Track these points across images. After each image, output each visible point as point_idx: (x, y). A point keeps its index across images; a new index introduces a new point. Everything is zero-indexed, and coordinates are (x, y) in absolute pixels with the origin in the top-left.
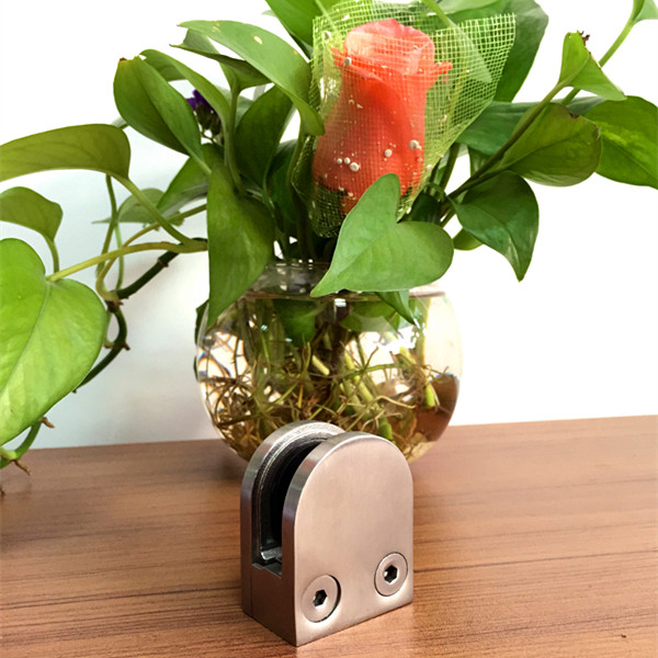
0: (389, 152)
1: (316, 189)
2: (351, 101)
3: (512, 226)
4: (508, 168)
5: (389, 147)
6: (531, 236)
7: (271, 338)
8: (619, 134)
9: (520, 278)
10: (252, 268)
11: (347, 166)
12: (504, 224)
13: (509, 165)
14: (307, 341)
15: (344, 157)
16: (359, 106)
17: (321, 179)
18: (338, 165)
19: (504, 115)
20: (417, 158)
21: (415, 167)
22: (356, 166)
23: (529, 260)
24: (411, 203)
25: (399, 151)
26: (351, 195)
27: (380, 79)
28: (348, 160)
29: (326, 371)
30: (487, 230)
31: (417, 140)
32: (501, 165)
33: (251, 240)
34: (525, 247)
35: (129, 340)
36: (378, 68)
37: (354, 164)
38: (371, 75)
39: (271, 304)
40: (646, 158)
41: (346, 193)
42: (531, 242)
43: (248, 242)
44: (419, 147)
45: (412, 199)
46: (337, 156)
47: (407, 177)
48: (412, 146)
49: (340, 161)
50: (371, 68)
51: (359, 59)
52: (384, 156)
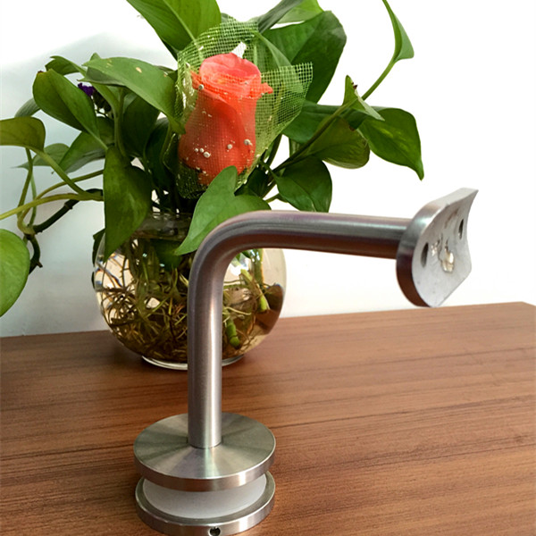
0: (230, 146)
1: (181, 167)
2: (204, 112)
3: (315, 194)
4: (313, 155)
5: (231, 143)
6: (327, 203)
7: (149, 263)
8: (388, 130)
10: (136, 219)
11: (202, 154)
12: (309, 194)
13: (314, 152)
14: (174, 267)
15: (199, 147)
16: (209, 115)
17: (184, 160)
18: (195, 153)
19: (312, 114)
20: (249, 151)
21: (249, 157)
22: (208, 154)
24: (247, 178)
25: (239, 145)
26: (205, 172)
27: (223, 100)
28: (202, 150)
30: (298, 198)
31: (249, 139)
33: (135, 199)
36: (221, 93)
37: (207, 153)
38: (218, 97)
39: (149, 241)
40: (405, 147)
41: (201, 171)
42: (326, 207)
43: (132, 200)
44: (251, 144)
45: (247, 175)
46: (195, 147)
47: (243, 162)
48: (246, 143)
49: (197, 150)
50: (217, 93)
51: (209, 86)
52: (227, 148)
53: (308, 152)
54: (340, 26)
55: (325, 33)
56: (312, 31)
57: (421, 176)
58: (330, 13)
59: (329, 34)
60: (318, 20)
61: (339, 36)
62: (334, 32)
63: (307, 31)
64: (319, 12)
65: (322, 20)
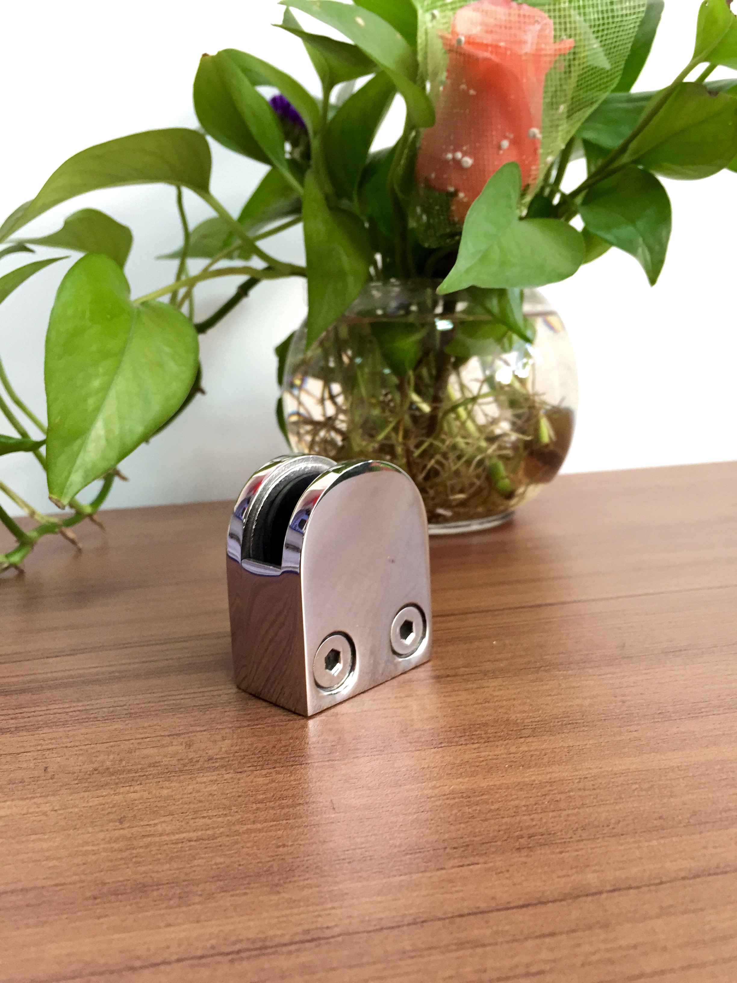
0: (505, 144)
2: (463, 87)
3: (640, 224)
5: (505, 138)
6: (664, 234)
7: (367, 372)
9: (653, 281)
10: (350, 288)
11: (457, 163)
12: (632, 223)
13: (634, 158)
15: (454, 151)
16: (472, 92)
17: (427, 181)
18: (447, 161)
19: (625, 105)
20: (535, 150)
21: (534, 160)
22: (468, 161)
23: (661, 262)
24: (528, 204)
25: (516, 142)
26: (461, 195)
27: (496, 59)
28: (459, 155)
29: (426, 408)
30: (614, 231)
31: (537, 127)
32: (625, 159)
34: (657, 248)
35: (205, 383)
36: (494, 45)
37: (466, 158)
38: (487, 54)
39: (367, 330)
41: (455, 194)
42: (664, 240)
43: (345, 258)
44: (539, 136)
45: (528, 199)
46: (446, 151)
47: (526, 172)
48: (531, 135)
49: (450, 156)
50: (487, 46)
52: (499, 147)
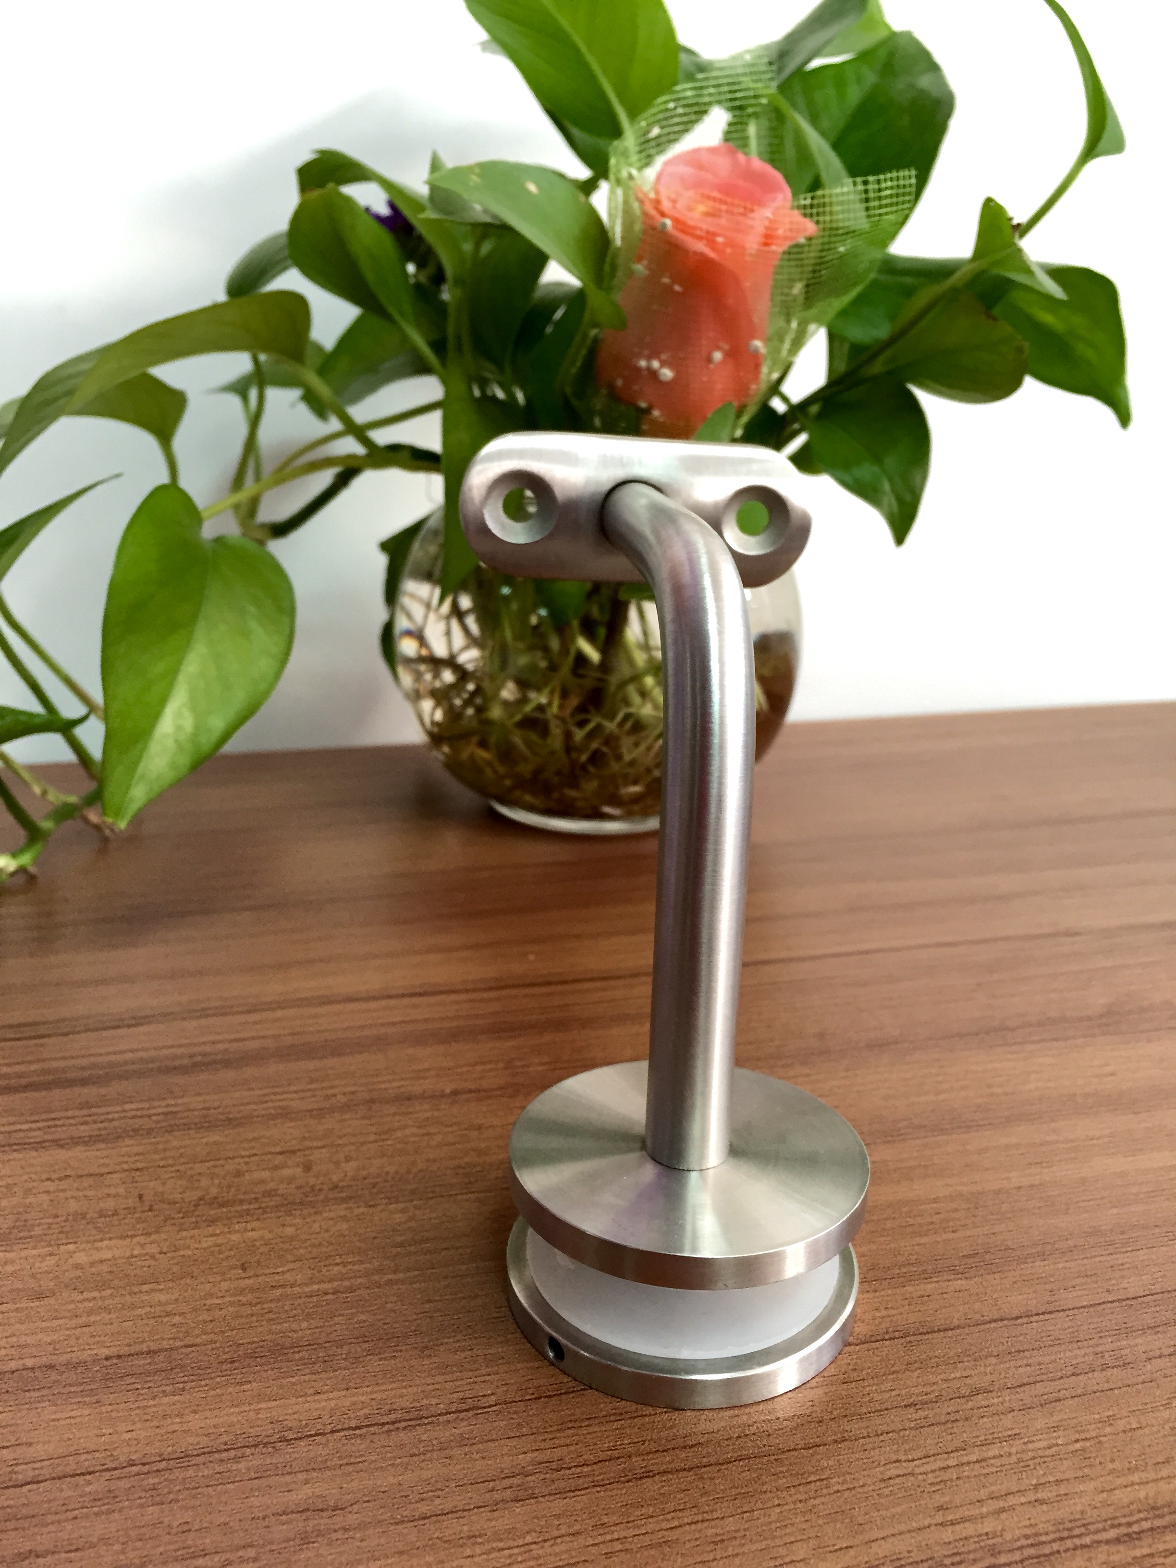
0: (718, 356)
2: (666, 280)
3: (890, 461)
4: (889, 373)
5: (718, 348)
6: (918, 480)
7: (514, 607)
9: (900, 536)
11: (653, 374)
12: (878, 459)
14: (573, 617)
15: (649, 358)
16: (677, 288)
17: (611, 387)
18: (639, 370)
20: (757, 364)
21: (754, 380)
22: (667, 374)
23: (912, 515)
24: (743, 425)
25: (732, 355)
26: (656, 413)
27: (712, 255)
28: (656, 364)
29: (595, 657)
31: (761, 339)
34: (908, 495)
36: (709, 238)
37: (665, 370)
38: (700, 247)
40: (1090, 354)
41: (648, 411)
42: (918, 488)
45: (745, 419)
46: (639, 356)
47: (742, 390)
48: (753, 348)
49: (643, 363)
50: (699, 238)
51: (684, 223)
52: (709, 360)
53: (877, 368)
54: (934, 68)
55: (900, 84)
56: (871, 78)
57: (1124, 419)
58: (908, 36)
59: (912, 86)
60: (882, 54)
61: (935, 93)
62: (924, 82)
63: (859, 80)
64: (882, 34)
65: (891, 55)
